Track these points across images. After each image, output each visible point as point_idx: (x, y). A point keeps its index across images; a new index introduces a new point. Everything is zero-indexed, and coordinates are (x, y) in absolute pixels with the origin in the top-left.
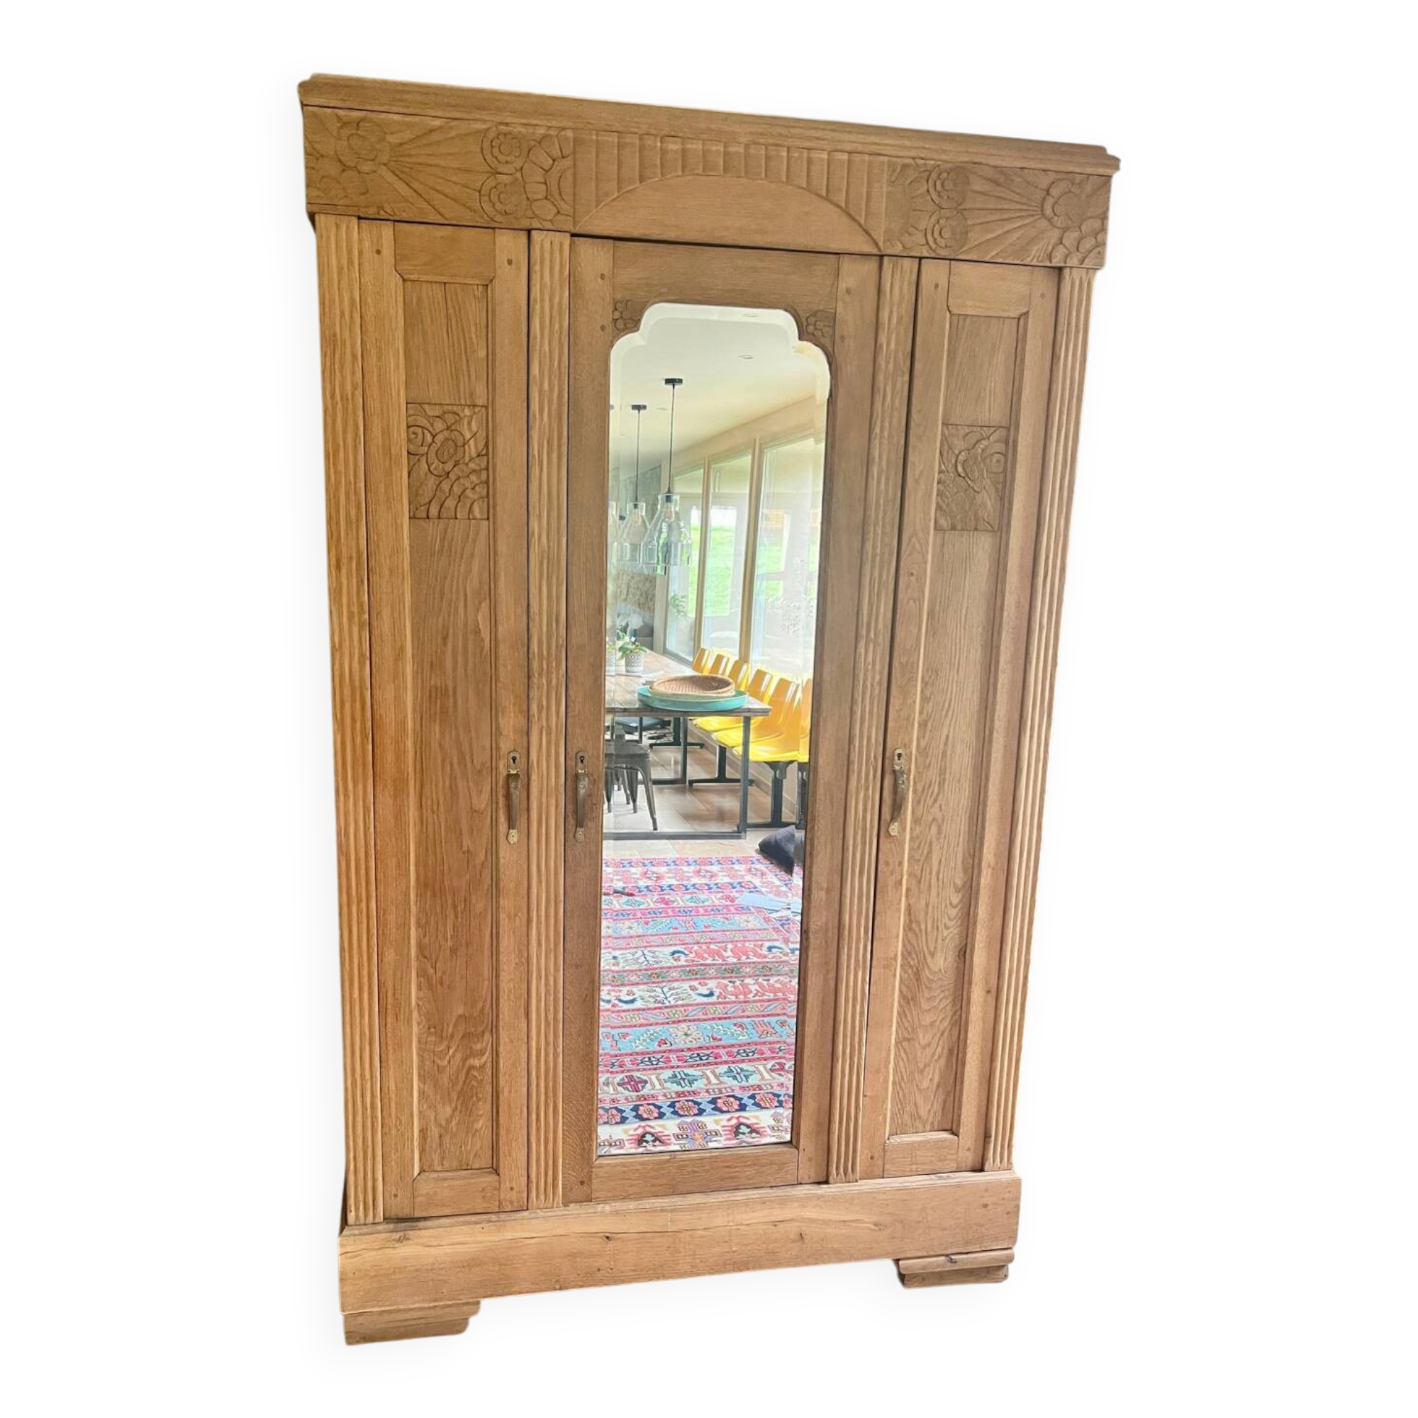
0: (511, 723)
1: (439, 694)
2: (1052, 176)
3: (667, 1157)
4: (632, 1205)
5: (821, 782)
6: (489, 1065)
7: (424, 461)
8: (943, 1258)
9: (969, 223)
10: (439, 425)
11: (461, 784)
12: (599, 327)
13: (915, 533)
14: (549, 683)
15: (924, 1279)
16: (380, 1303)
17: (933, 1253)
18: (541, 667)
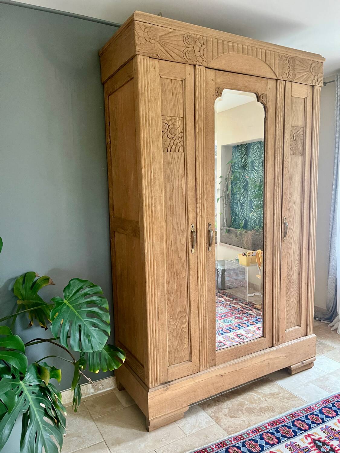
0: (192, 215)
1: (171, 208)
2: (312, 62)
3: (234, 347)
4: (227, 364)
5: (267, 228)
6: (187, 326)
7: (166, 134)
8: (300, 363)
9: (296, 72)
10: (170, 123)
11: (178, 235)
12: (212, 95)
13: (286, 156)
14: (202, 202)
15: (296, 370)
16: (161, 413)
17: (298, 362)
18: (199, 197)
